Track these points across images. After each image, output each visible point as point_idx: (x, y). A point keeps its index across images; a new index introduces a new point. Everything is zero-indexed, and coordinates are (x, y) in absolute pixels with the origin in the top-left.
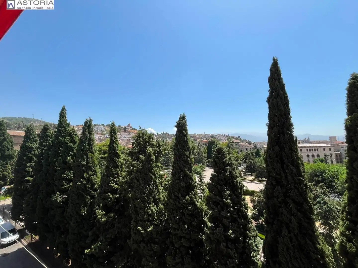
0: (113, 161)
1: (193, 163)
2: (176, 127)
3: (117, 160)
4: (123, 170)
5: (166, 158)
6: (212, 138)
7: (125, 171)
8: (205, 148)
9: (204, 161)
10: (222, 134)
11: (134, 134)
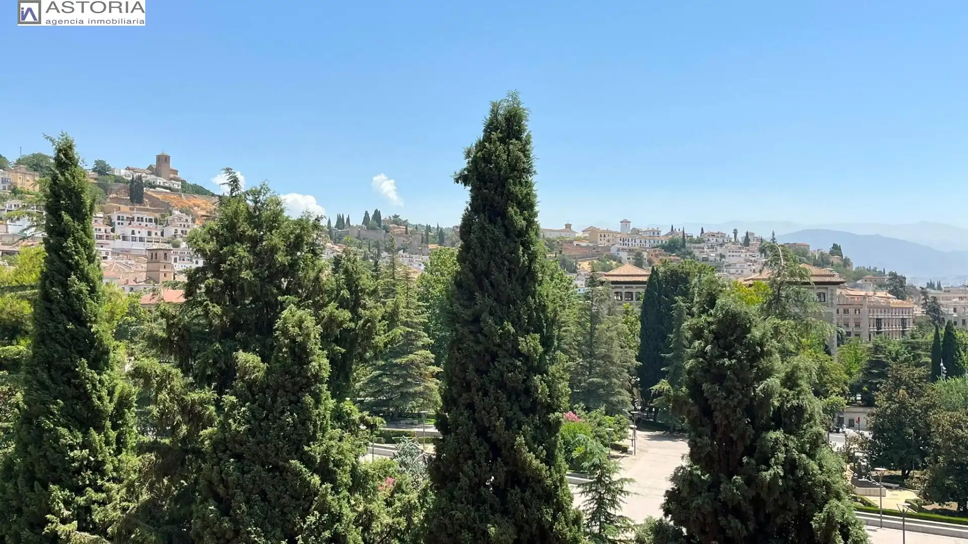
0: (68, 382)
1: (565, 401)
2: (464, 179)
3: (92, 381)
4: (132, 441)
5: (387, 370)
6: (673, 257)
7: (141, 449)
8: (627, 312)
9: (620, 393)
10: (735, 232)
11: (193, 221)
